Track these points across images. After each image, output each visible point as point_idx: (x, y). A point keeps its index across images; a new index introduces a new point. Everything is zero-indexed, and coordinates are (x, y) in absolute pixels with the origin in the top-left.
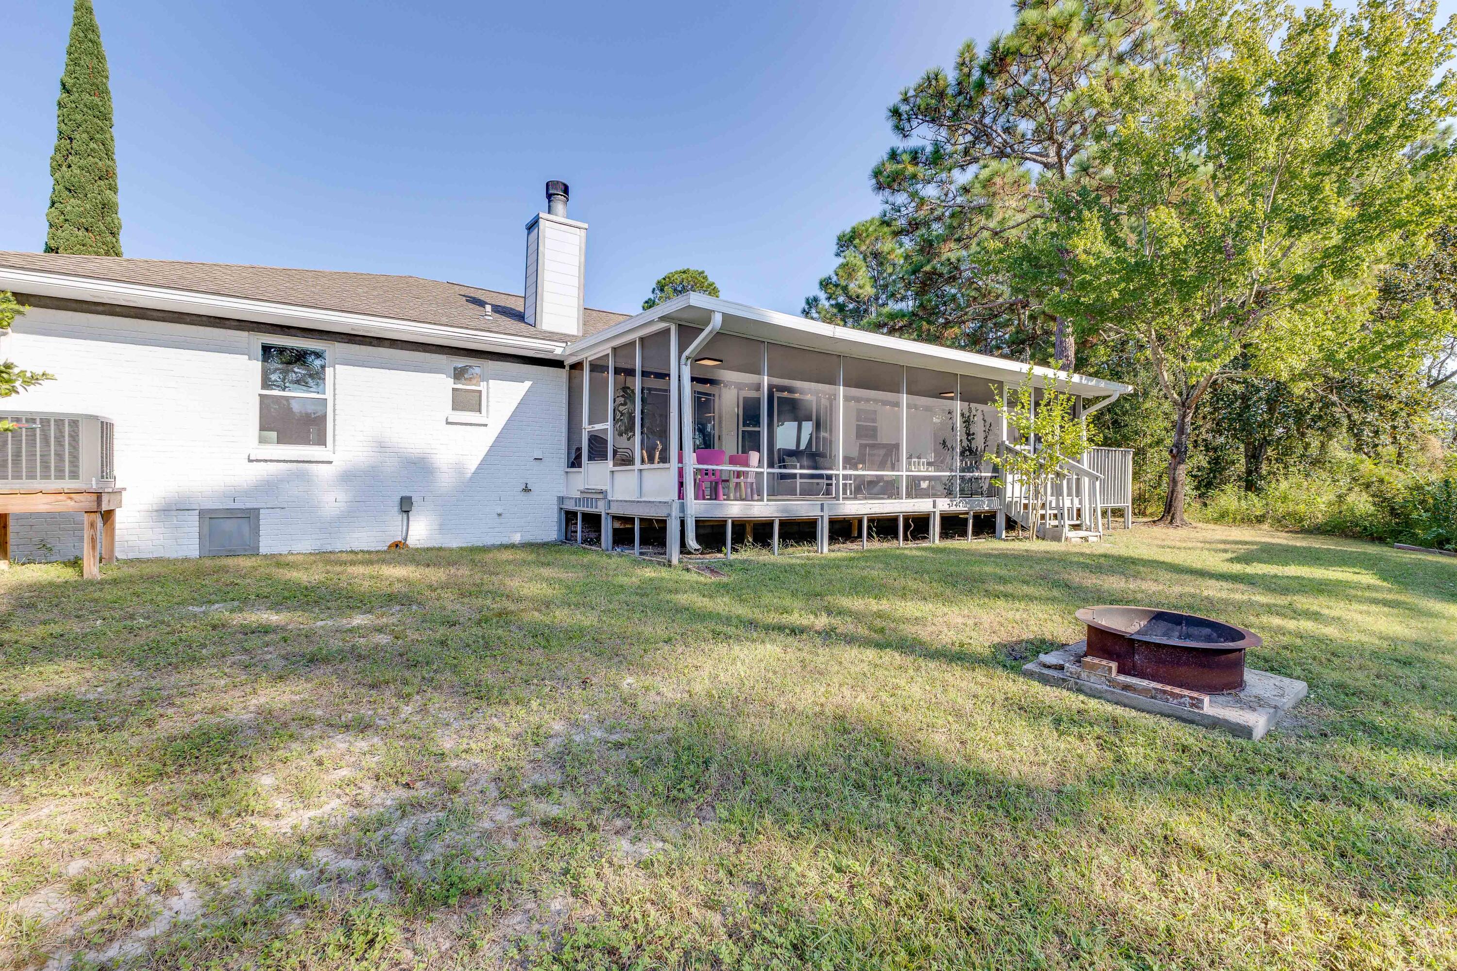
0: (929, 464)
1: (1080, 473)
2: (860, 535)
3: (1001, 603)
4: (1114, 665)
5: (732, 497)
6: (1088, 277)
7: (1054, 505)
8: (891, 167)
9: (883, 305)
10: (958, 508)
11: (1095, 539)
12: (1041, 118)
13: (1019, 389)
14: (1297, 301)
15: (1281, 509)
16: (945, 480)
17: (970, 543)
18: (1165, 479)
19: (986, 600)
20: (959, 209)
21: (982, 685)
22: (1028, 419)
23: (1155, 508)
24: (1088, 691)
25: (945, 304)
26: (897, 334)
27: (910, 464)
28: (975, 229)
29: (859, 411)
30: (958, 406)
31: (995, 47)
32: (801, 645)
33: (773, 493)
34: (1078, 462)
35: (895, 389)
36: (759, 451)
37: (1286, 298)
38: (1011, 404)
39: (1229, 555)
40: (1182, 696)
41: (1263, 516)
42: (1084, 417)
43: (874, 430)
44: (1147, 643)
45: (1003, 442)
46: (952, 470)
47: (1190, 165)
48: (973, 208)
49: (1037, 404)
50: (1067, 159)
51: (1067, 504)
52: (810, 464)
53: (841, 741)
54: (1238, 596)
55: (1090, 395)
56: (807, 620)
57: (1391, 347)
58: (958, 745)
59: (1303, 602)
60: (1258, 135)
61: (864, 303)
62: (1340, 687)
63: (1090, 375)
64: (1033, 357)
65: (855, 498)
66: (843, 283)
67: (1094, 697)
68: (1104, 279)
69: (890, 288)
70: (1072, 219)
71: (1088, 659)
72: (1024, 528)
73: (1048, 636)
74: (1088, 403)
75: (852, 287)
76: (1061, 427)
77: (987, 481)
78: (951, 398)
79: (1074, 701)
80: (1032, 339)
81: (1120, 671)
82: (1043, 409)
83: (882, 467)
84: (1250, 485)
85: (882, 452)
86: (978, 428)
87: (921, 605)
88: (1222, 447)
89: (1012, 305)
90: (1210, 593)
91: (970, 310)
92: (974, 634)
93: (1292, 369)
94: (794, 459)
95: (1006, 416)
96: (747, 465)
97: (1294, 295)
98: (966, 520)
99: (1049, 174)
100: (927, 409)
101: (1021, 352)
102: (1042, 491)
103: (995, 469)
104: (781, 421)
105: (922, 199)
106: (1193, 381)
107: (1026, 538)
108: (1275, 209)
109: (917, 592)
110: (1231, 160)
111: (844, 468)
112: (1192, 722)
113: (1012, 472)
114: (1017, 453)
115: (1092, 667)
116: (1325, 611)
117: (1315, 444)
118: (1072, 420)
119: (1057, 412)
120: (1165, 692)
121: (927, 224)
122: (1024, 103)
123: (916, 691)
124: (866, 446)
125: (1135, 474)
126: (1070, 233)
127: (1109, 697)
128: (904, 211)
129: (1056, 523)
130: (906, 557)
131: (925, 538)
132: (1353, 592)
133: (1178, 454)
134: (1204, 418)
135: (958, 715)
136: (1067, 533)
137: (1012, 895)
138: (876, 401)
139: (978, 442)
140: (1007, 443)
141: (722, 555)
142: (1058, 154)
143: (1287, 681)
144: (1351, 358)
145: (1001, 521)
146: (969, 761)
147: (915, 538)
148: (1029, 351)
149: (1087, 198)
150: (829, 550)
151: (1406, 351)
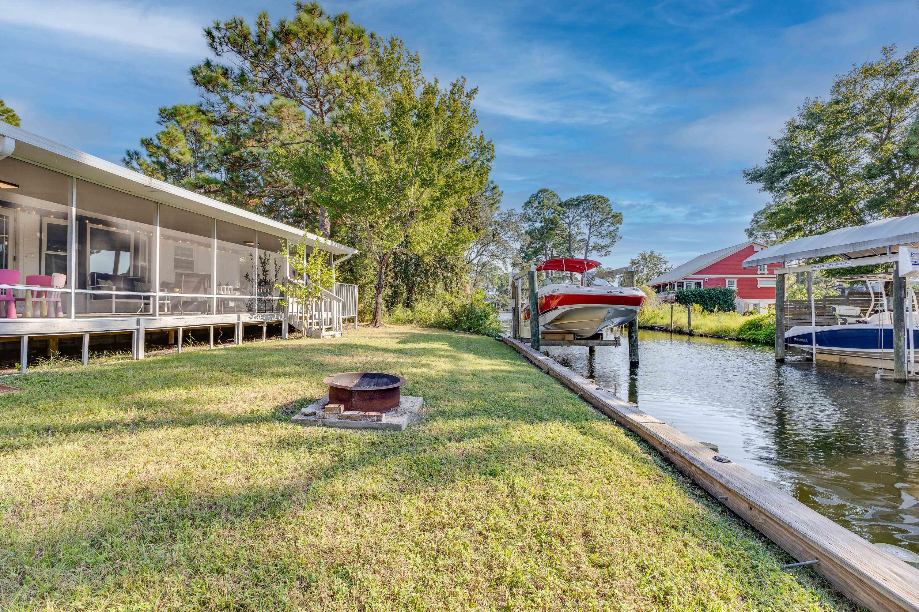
0: (235, 290)
1: (332, 298)
2: (176, 342)
3: (282, 380)
4: (342, 407)
5: (29, 314)
6: (336, 186)
7: (317, 317)
8: (205, 72)
9: (200, 172)
10: (256, 320)
11: (339, 336)
12: (311, 83)
13: (298, 245)
14: (425, 219)
15: (419, 316)
16: (247, 302)
17: (265, 343)
18: (373, 302)
19: (272, 379)
20: (259, 120)
21: (264, 436)
22: (302, 264)
23: (369, 317)
24: (329, 425)
25: (249, 181)
26: (213, 196)
27: (220, 289)
28: (270, 137)
29: (177, 248)
30: (257, 252)
31: (282, 25)
32: (106, 440)
33: (82, 311)
34: (331, 291)
35: (209, 235)
36: (66, 274)
37: (421, 216)
38: (293, 253)
39: (399, 340)
40: (373, 416)
41: (413, 320)
42: (335, 265)
43: (192, 263)
44: (358, 391)
45: (287, 277)
46: (252, 295)
47: (384, 139)
48: (269, 123)
49: (308, 256)
50: (326, 113)
51: (324, 315)
52: (126, 287)
53: (142, 509)
54: (400, 360)
55: (337, 254)
56: (116, 415)
57: (454, 245)
58: (244, 481)
59: (424, 360)
60: (410, 135)
61: (184, 167)
62: (434, 397)
63: (338, 242)
64: (307, 226)
65: (172, 314)
66: (165, 146)
67: (332, 427)
68: (344, 188)
69: (207, 161)
70: (327, 149)
71: (329, 406)
72: (299, 332)
73: (308, 396)
74: (336, 257)
75: (172, 151)
76: (322, 270)
77: (276, 302)
78: (252, 246)
79: (319, 431)
80: (305, 216)
81: (345, 409)
82: (311, 259)
83: (196, 291)
84: (408, 304)
85: (197, 280)
86: (271, 268)
87: (224, 389)
88: (397, 286)
89: (294, 192)
90: (389, 360)
91: (267, 190)
92: (262, 403)
93: (423, 250)
94: (110, 282)
95: (288, 262)
96: (51, 286)
97: (424, 215)
98: (262, 327)
99: (316, 118)
100: (235, 252)
101: (300, 222)
102: (310, 307)
103: (282, 294)
104: (95, 249)
105: (231, 104)
106: (385, 251)
107: (301, 337)
108: (417, 173)
109: (221, 380)
110: (400, 143)
111: (162, 291)
112: (377, 429)
113: (292, 296)
114: (295, 285)
115: (331, 410)
116: (432, 363)
117: (432, 286)
118: (327, 267)
119: (320, 261)
120: (365, 416)
121: (234, 122)
122: (300, 68)
123: (214, 452)
124: (181, 275)
125: (359, 299)
126: (326, 158)
127: (339, 425)
128: (217, 108)
129: (317, 327)
130: (215, 356)
131: (233, 341)
132: (441, 353)
133: (379, 288)
134: (390, 271)
135: (245, 460)
136: (324, 333)
137: (272, 568)
138: (192, 242)
139: (271, 276)
140: (289, 278)
141: (15, 371)
142: (321, 108)
143: (416, 398)
144: (443, 248)
145: (285, 328)
146: (251, 490)
147: (223, 341)
148: (305, 223)
149: (336, 141)
150: (145, 356)
151: (459, 247)
